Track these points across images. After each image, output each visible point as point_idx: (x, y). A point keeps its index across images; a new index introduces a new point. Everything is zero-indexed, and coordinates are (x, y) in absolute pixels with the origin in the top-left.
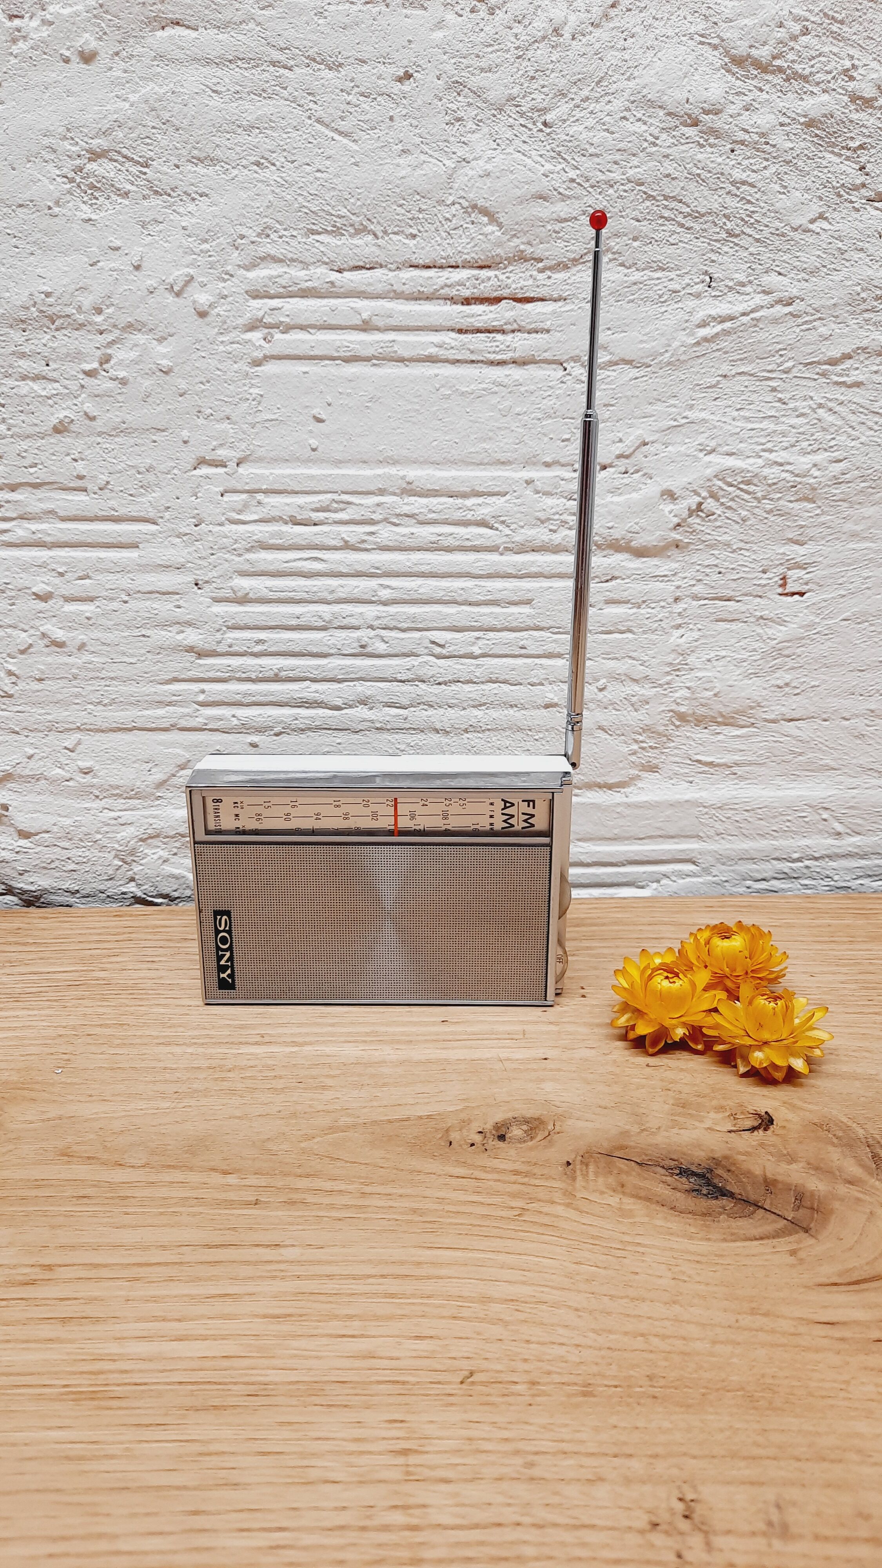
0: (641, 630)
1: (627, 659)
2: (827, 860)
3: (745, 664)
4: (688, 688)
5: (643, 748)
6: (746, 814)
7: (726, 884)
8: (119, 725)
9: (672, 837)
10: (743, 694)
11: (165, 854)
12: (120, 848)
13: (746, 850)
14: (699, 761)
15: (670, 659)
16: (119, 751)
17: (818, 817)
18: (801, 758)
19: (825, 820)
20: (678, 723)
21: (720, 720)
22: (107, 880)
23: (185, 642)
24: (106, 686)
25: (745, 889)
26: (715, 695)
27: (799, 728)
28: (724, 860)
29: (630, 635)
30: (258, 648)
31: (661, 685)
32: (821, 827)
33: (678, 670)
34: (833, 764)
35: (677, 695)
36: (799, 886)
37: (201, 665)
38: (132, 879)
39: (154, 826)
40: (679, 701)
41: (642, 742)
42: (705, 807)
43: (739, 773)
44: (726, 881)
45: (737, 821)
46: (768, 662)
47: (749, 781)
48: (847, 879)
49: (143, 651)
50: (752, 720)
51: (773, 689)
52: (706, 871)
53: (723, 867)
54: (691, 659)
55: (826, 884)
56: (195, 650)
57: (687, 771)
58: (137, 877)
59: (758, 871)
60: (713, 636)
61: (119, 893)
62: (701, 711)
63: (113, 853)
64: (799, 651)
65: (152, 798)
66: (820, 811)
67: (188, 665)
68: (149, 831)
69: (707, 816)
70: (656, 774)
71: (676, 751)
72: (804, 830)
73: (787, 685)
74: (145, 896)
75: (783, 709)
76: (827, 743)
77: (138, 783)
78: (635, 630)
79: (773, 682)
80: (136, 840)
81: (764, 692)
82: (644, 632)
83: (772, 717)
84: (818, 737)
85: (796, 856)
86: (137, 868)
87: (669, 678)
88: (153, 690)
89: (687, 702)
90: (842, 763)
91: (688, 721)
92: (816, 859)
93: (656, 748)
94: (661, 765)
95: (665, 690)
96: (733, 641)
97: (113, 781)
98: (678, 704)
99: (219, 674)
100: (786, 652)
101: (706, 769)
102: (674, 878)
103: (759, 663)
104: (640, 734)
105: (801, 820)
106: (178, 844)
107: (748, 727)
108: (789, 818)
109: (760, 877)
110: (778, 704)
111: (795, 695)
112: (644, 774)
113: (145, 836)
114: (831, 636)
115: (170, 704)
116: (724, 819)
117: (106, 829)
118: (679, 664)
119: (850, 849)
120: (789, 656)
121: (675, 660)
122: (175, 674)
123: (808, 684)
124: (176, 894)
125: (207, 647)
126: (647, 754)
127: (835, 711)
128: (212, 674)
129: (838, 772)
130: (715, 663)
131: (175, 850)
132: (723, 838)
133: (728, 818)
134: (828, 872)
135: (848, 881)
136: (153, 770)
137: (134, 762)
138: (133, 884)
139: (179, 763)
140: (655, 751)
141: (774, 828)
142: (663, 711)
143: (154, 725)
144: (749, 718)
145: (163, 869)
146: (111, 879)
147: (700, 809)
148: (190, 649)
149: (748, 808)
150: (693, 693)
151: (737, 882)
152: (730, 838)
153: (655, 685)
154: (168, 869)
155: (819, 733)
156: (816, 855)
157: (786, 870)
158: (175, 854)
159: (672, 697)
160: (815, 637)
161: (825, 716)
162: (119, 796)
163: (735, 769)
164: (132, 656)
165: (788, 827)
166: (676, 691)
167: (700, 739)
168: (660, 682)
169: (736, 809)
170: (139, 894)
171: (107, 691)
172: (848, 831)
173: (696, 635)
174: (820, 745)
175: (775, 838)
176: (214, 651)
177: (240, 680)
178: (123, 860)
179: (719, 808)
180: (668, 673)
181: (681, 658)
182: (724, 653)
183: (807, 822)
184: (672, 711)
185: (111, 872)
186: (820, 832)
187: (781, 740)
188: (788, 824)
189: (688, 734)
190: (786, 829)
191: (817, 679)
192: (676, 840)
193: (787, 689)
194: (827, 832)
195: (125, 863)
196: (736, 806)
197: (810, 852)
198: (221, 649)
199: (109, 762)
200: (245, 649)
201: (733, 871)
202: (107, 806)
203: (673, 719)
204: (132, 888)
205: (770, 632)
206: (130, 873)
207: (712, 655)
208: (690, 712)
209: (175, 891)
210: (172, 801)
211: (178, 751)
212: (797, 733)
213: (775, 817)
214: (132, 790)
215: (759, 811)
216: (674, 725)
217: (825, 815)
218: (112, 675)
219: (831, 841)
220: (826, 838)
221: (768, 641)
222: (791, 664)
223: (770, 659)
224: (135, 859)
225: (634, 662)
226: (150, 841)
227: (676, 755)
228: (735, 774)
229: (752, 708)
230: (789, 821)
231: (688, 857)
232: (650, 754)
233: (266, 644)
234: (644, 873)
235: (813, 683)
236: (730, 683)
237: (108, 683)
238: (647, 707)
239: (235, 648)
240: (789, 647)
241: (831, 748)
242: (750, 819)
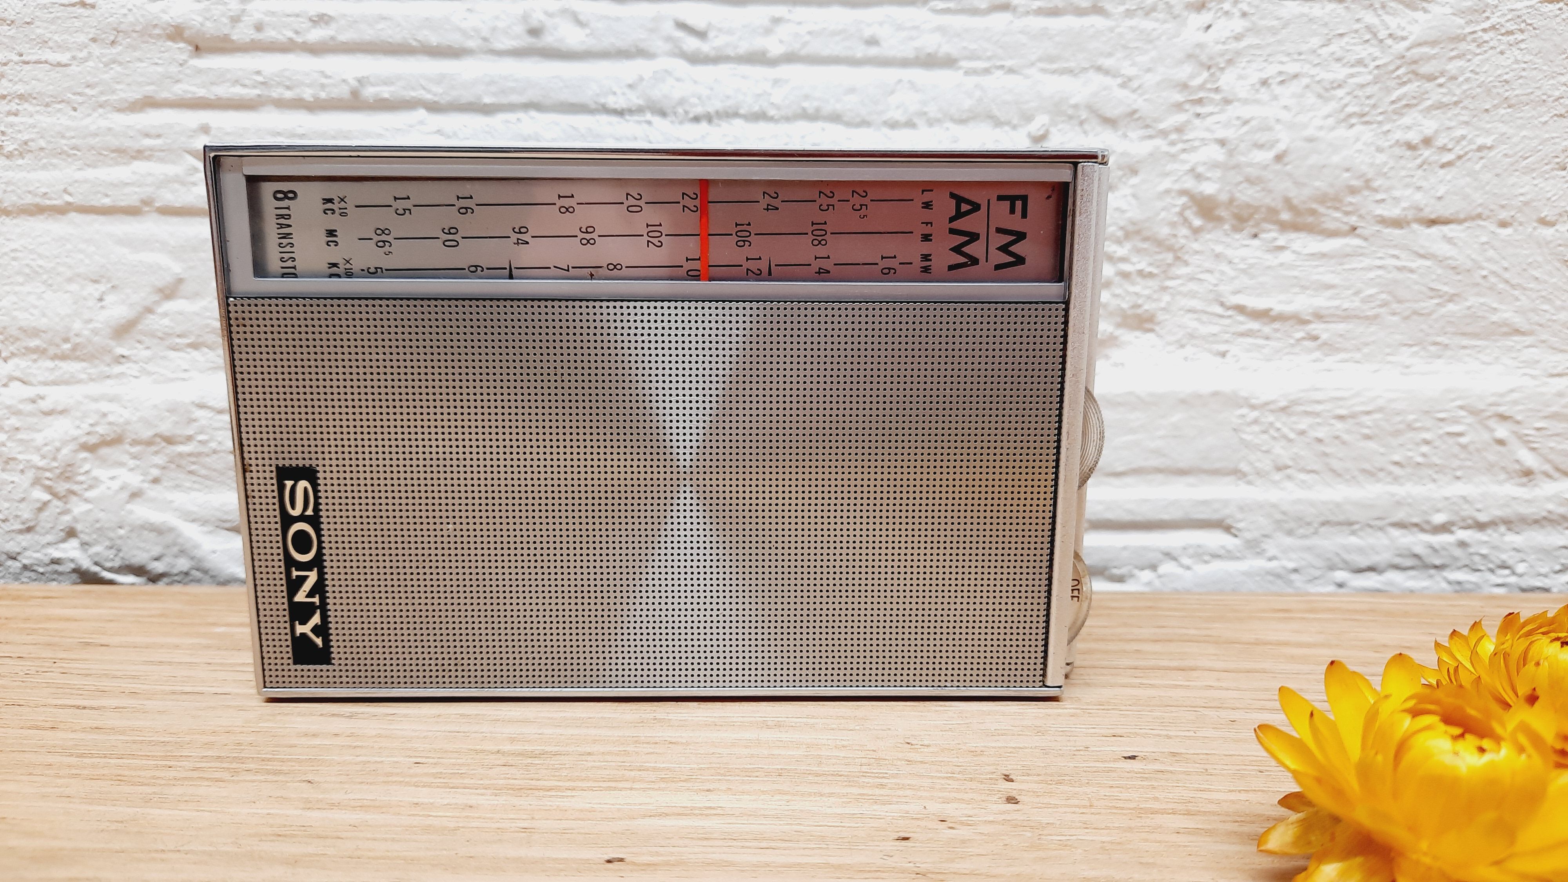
0: (1122, 9)
1: (1092, 75)
2: (1503, 529)
3: (1340, 93)
4: (1222, 143)
5: (1125, 275)
6: (1339, 425)
7: (1294, 577)
8: (38, 200)
9: (1182, 472)
10: (1335, 159)
11: (135, 480)
12: (41, 464)
13: (1338, 505)
14: (1241, 309)
15: (1184, 72)
16: (41, 256)
17: (1486, 436)
18: (1451, 307)
19: (1501, 442)
20: (1197, 222)
21: (1285, 216)
22: (21, 532)
23: (166, 18)
24: (9, 113)
25: (1331, 588)
26: (1279, 158)
27: (1449, 240)
28: (1292, 525)
29: (1096, 21)
30: (315, 35)
31: (1164, 133)
32: (1492, 458)
33: (1200, 101)
34: (1518, 321)
35: (1193, 158)
36: (1444, 585)
37: (199, 71)
38: (71, 533)
39: (111, 418)
40: (1200, 169)
41: (1123, 260)
42: (1253, 407)
43: (1324, 336)
44: (1295, 570)
45: (1319, 441)
46: (1388, 90)
47: (1343, 356)
48: (1543, 570)
49: (82, 38)
50: (1353, 220)
51: (1397, 151)
52: (1254, 547)
53: (1289, 541)
54: (1227, 80)
55: (1500, 581)
56: (187, 33)
57: (1214, 329)
58: (79, 527)
59: (1361, 550)
60: (1274, 31)
61: (47, 560)
62: (1248, 195)
63: (30, 474)
64: (1452, 67)
65: (107, 359)
66: (1492, 423)
67: (174, 69)
68: (101, 429)
69: (1256, 428)
70: (1150, 336)
71: (1193, 286)
72: (1456, 463)
73: (1427, 142)
74: (96, 569)
75: (1418, 196)
76: (1507, 275)
77: (77, 326)
78: (1108, 7)
79: (1398, 135)
80: (72, 446)
81: (1381, 158)
82: (1129, 13)
83: (1394, 212)
84: (1489, 260)
85: (1439, 518)
86: (78, 508)
87: (1180, 118)
88: (103, 123)
89: (1218, 173)
90: (1536, 318)
91: (1219, 220)
92: (1481, 526)
93: (1151, 275)
94: (1161, 316)
95: (1173, 143)
96: (1315, 41)
97: (25, 319)
98: (1199, 177)
99: (238, 91)
100: (1425, 69)
101: (1254, 325)
102: (1186, 561)
103: (1369, 91)
104: (1119, 242)
105: (1451, 441)
106: (159, 460)
107: (1344, 234)
108: (1427, 436)
109: (1364, 562)
110: (1407, 186)
111: (1443, 166)
112: (1126, 335)
113: (93, 440)
114: (1520, 37)
115: (139, 155)
116: (1292, 435)
117: (14, 421)
118: (1201, 87)
119: (1551, 506)
120: (1431, 78)
121: (1192, 77)
122: (149, 90)
123: (1471, 142)
124: (158, 567)
125: (210, 28)
126: (1132, 289)
127: (1526, 204)
128: (223, 91)
129: (1528, 340)
130: (1278, 90)
131: (155, 472)
132: (1289, 477)
133: (1302, 433)
134: (1504, 557)
135: (1545, 576)
136: (109, 299)
137: (70, 280)
138: (74, 543)
139: (160, 284)
140: (1151, 283)
141: (1396, 458)
142: (1167, 192)
143: (107, 201)
144: (1347, 213)
145: (131, 512)
146: (29, 530)
147: (1244, 411)
148: (177, 33)
149: (1343, 412)
150: (1231, 153)
151: (1317, 573)
152: (1303, 476)
153: (1150, 132)
154: (141, 512)
155: (1491, 253)
156: (1483, 518)
157: (1418, 550)
158: (156, 481)
159: (1184, 162)
160: (1486, 37)
161: (1504, 215)
162: (41, 352)
163: (1316, 328)
164: (61, 47)
165: (1424, 455)
166: (1194, 149)
167: (1243, 259)
168: (1162, 126)
169: (1317, 414)
170: (86, 564)
171: (12, 125)
172: (1547, 467)
173: (1238, 25)
174: (1493, 279)
175: (1396, 479)
176: (226, 38)
177: (281, 104)
178: (49, 489)
179: (1283, 409)
180: (1179, 107)
181: (1205, 75)
182: (1292, 68)
183: (1464, 447)
184: (1183, 192)
185: (26, 515)
186: (1490, 468)
187: (1413, 265)
188: (1425, 449)
189: (1219, 249)
190: (1420, 459)
191: (1488, 132)
192: (1190, 479)
193: (1426, 153)
194: (1503, 468)
195: (55, 495)
196: (1318, 408)
197: (1467, 511)
198: (242, 33)
199: (21, 279)
200: (290, 34)
201: (1309, 549)
202: (17, 374)
203: (1188, 214)
204: (71, 551)
205: (1393, 22)
206: (67, 518)
207: (1271, 70)
208: (1224, 197)
209: (157, 559)
210: (150, 367)
211: (163, 259)
212: (1443, 249)
213: (1397, 433)
214: (66, 340)
215: (1366, 419)
216: (1190, 227)
217: (1502, 431)
218: (21, 89)
219: (1512, 489)
220: (1501, 483)
221: (1389, 42)
222: (1436, 95)
223: (1392, 83)
224: (75, 488)
225: (1108, 81)
226: (104, 451)
227: (1193, 295)
228: (1315, 338)
229: (1353, 191)
230: (1427, 442)
231: (1216, 516)
232: (1137, 289)
233: (334, 26)
234: (1125, 548)
235: (1480, 141)
236: (1308, 132)
237: (13, 107)
238: (1134, 180)
239: (270, 34)
240: (1433, 57)
241: (1513, 286)
242: (1346, 437)
